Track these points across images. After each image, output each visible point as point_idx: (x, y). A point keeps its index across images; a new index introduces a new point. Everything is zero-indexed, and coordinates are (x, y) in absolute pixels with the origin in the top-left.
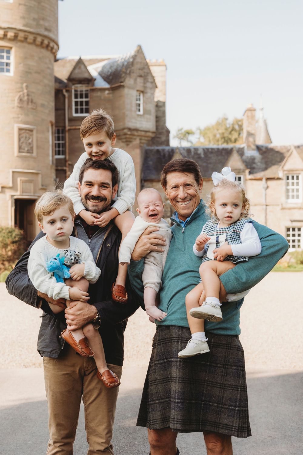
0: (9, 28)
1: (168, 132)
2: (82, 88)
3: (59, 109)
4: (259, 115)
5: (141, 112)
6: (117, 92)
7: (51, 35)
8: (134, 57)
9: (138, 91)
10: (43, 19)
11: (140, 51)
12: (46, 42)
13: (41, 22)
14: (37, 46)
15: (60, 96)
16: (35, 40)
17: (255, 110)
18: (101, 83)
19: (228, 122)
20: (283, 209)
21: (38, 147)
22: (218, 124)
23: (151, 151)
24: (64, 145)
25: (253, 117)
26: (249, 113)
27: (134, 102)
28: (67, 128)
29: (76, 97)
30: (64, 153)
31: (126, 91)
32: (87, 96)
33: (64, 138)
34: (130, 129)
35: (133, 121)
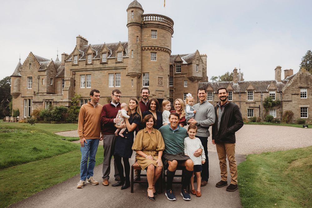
0: (156, 47)
1: (207, 78)
2: (179, 64)
3: (171, 71)
4: (238, 71)
5: (198, 71)
6: (190, 66)
7: (169, 48)
8: (196, 54)
9: (197, 64)
10: (166, 43)
11: (197, 51)
12: (167, 50)
13: (166, 44)
14: (164, 51)
15: (172, 67)
16: (164, 50)
17: (237, 70)
18: (185, 62)
19: (229, 74)
20: (246, 103)
21: (164, 83)
22: (225, 75)
23: (201, 84)
24: (173, 82)
25: (236, 72)
26: (235, 71)
27: (195, 68)
28: (174, 77)
29: (177, 67)
30: (173, 85)
31: (193, 64)
32: (180, 67)
33: (173, 80)
34: (194, 77)
35: (195, 74)
